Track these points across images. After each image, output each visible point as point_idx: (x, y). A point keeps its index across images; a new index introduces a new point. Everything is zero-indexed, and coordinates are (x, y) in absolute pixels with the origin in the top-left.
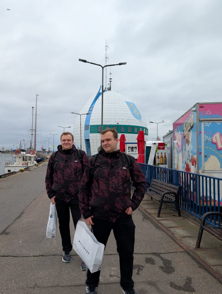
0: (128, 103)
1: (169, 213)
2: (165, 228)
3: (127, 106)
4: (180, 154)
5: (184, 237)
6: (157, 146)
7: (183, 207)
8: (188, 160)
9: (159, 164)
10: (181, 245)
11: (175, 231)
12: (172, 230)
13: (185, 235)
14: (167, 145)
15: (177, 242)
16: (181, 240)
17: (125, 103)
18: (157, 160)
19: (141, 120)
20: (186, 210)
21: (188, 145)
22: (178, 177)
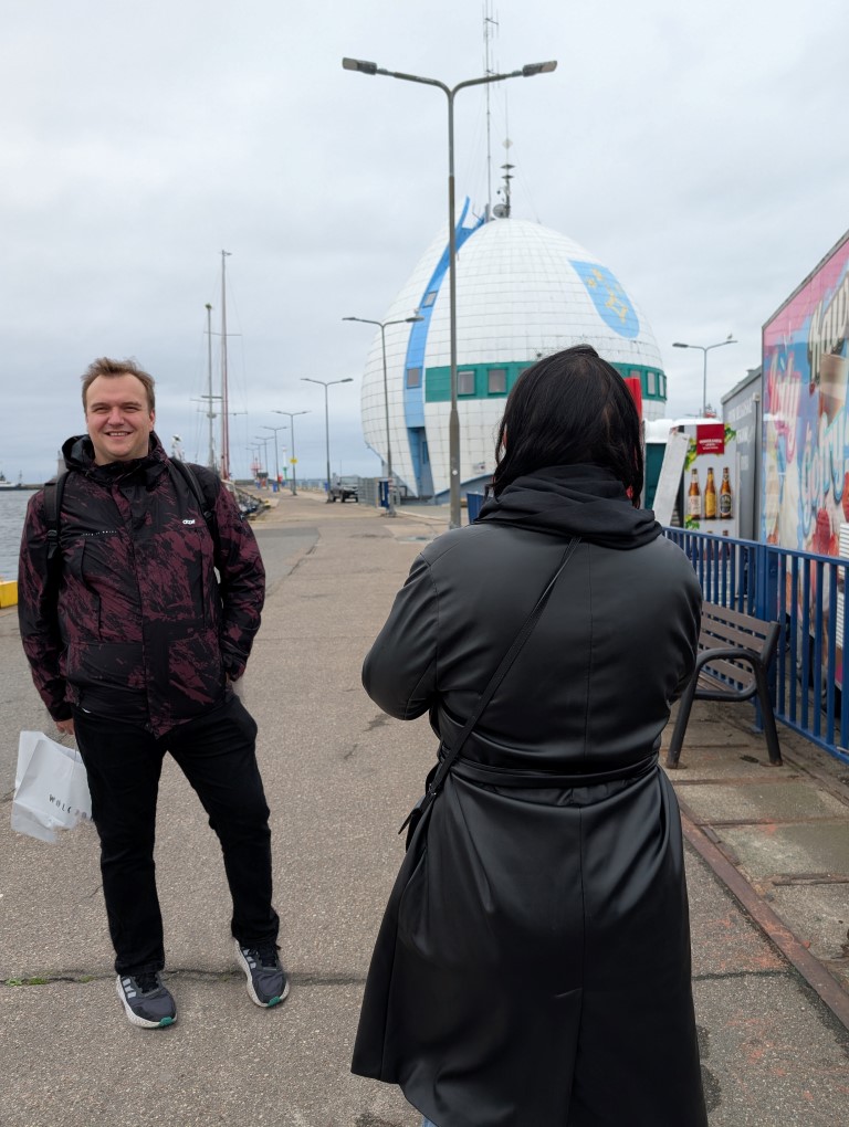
0: (582, 268)
1: (728, 746)
2: (698, 826)
3: (577, 278)
4: (792, 470)
5: (789, 881)
6: (691, 440)
7: (793, 718)
8: (826, 493)
9: (697, 518)
10: (770, 928)
11: (743, 845)
12: (730, 837)
13: (793, 869)
14: (734, 433)
15: (747, 913)
16: (772, 900)
17: (572, 270)
18: (689, 499)
19: (639, 338)
20: (805, 735)
21: (830, 421)
22: (773, 576)
